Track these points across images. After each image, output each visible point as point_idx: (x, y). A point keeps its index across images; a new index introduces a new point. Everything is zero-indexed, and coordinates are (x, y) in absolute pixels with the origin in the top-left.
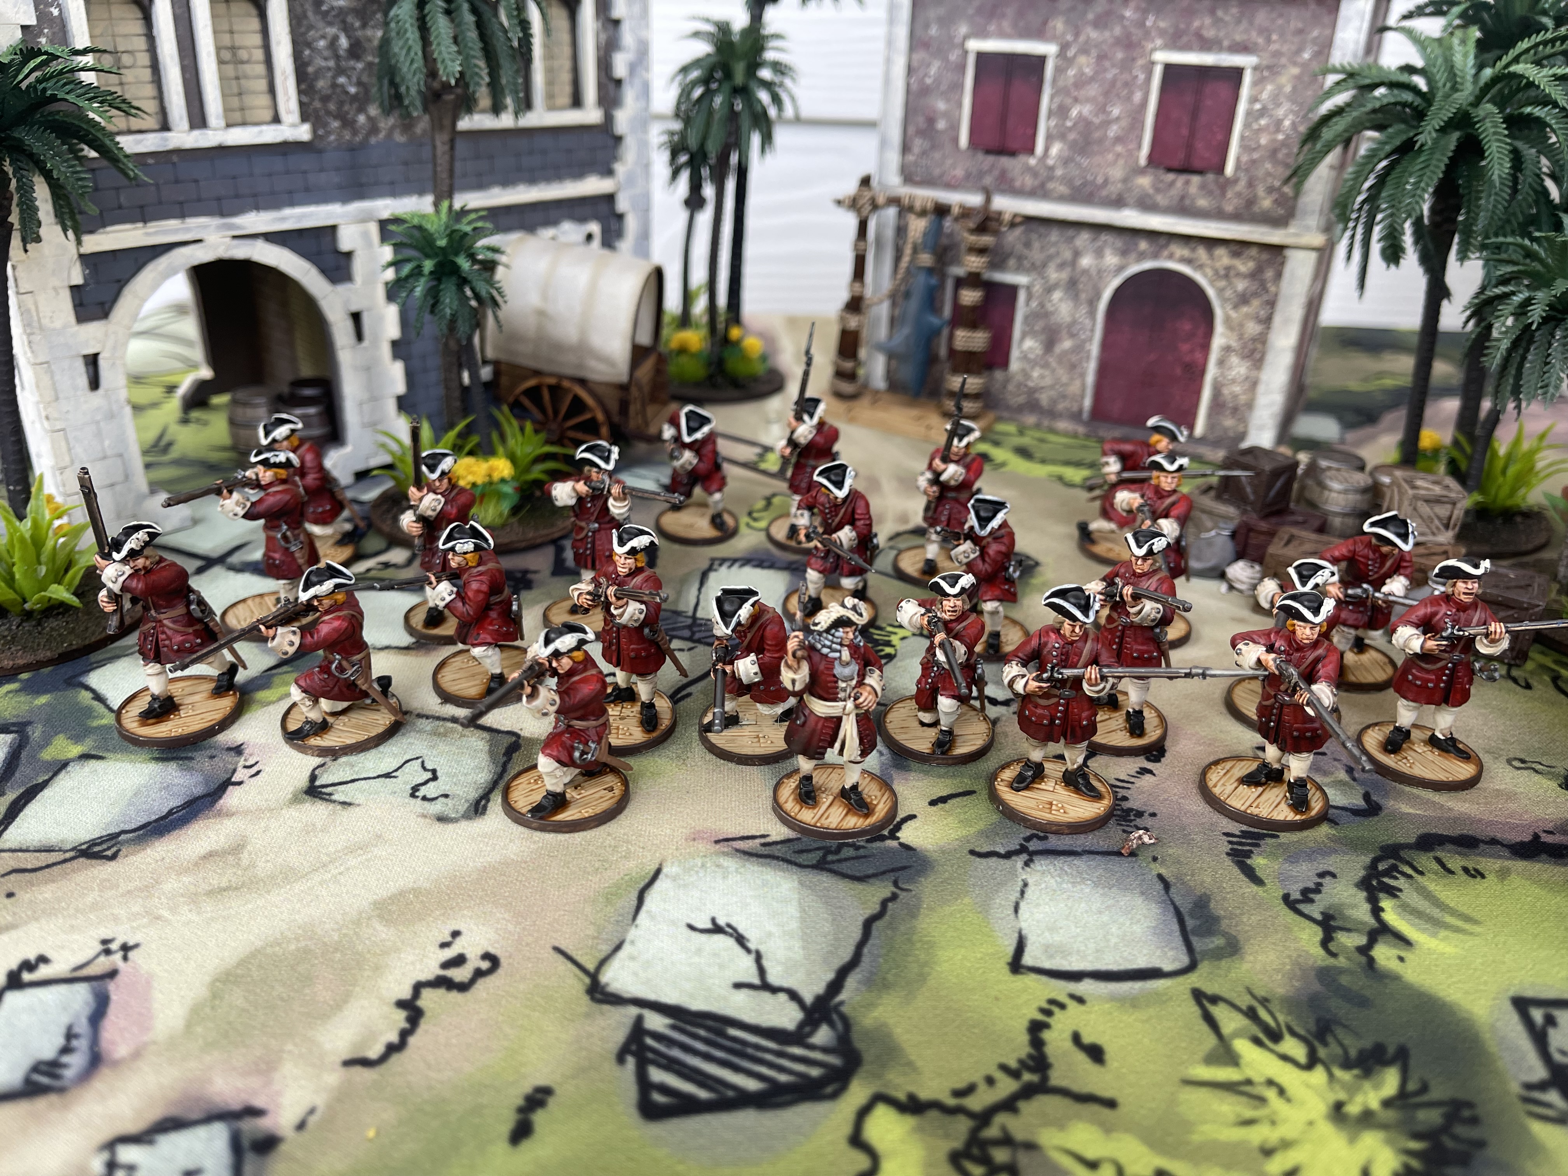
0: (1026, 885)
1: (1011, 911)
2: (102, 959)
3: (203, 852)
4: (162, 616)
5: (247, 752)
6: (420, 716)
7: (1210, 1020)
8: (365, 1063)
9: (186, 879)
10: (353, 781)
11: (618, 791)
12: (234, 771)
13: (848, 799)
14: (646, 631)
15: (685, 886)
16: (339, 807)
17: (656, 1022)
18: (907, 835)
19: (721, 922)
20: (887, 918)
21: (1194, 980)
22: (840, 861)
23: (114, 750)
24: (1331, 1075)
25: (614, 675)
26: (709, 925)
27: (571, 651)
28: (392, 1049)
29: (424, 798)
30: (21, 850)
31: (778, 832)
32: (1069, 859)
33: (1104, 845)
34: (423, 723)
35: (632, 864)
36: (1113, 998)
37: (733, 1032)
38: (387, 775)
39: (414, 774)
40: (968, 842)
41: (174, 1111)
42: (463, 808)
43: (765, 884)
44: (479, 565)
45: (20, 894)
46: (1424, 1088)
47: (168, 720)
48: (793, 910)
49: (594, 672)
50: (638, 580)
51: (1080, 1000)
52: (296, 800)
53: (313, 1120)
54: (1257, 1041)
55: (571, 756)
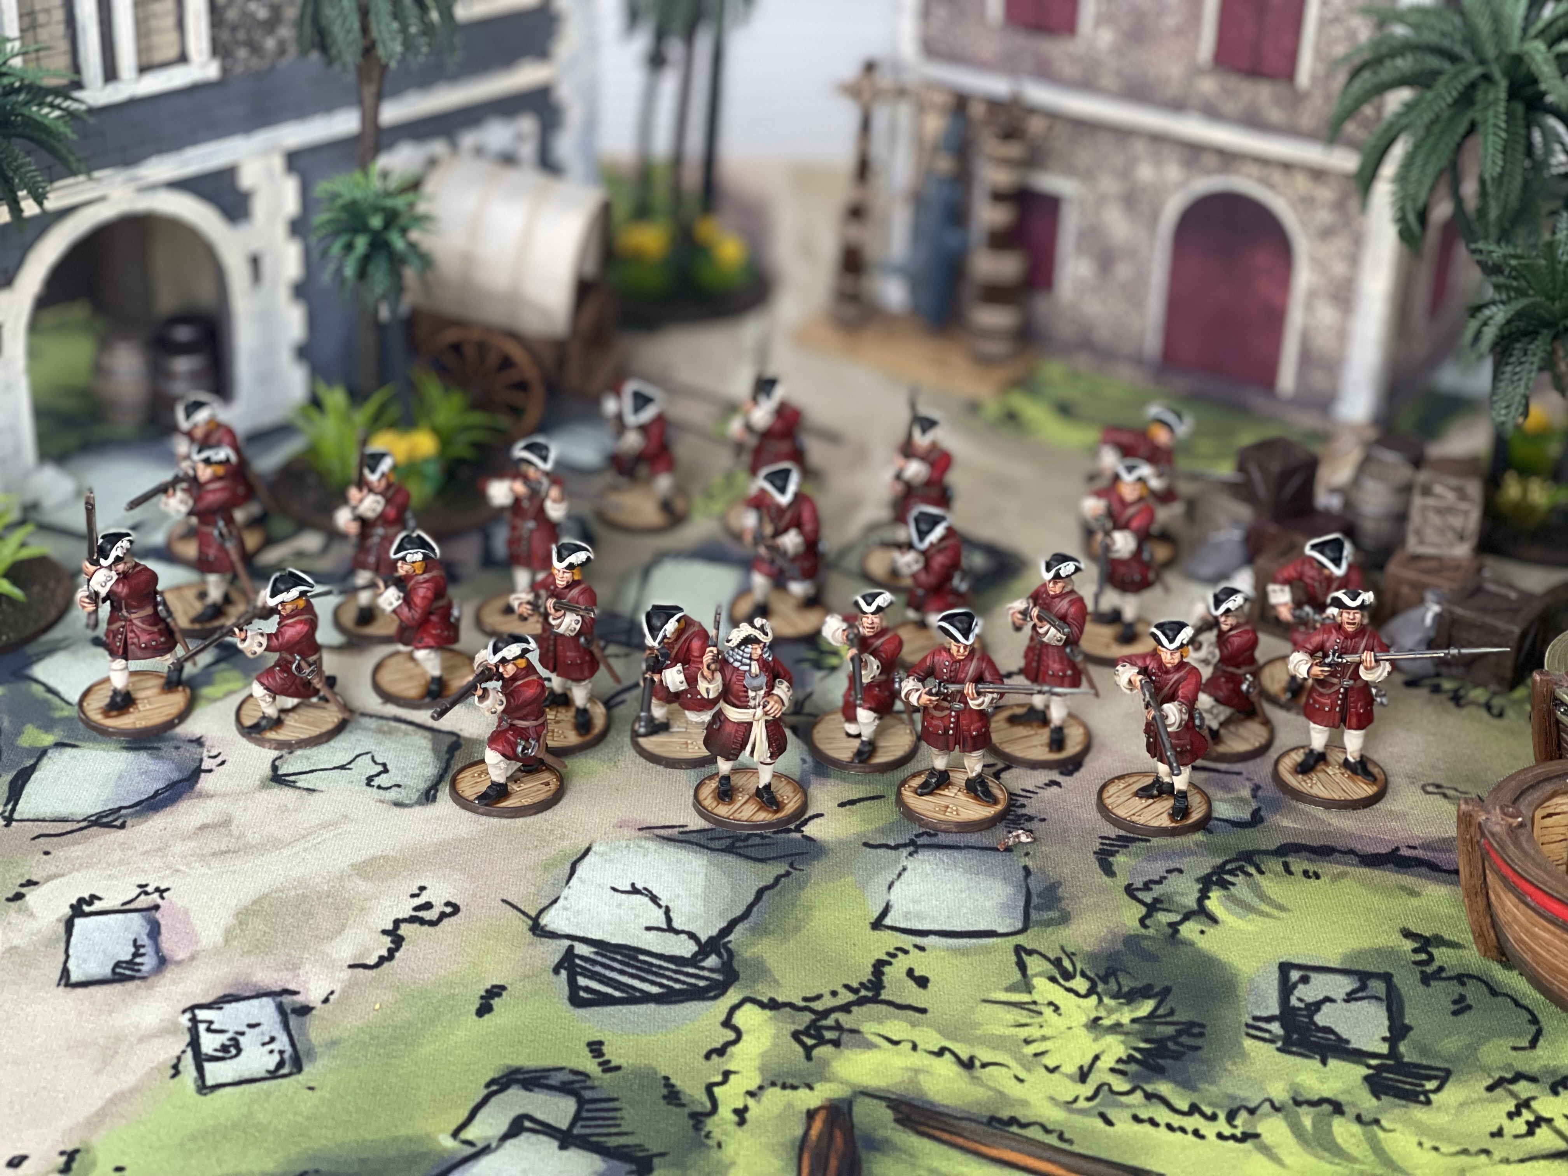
0: (904, 869)
1: (885, 888)
2: (143, 897)
3: (198, 825)
4: (133, 616)
5: (207, 744)
6: (363, 715)
7: (1022, 966)
8: (365, 966)
9: (192, 844)
10: (312, 771)
11: (553, 786)
12: (201, 760)
13: (762, 797)
14: (582, 640)
15: (611, 861)
16: (304, 792)
17: (581, 949)
18: (810, 830)
19: (639, 886)
20: (778, 887)
21: (1020, 940)
22: (747, 846)
23: (85, 740)
24: (1100, 1000)
25: (549, 680)
26: (629, 888)
27: (515, 659)
28: (382, 960)
29: (379, 787)
30: (38, 820)
31: (696, 823)
32: (949, 852)
33: (986, 842)
34: (365, 721)
35: (566, 843)
36: (948, 949)
37: (642, 957)
38: (342, 767)
39: (367, 768)
40: (865, 836)
41: (232, 991)
42: (415, 797)
43: (679, 861)
44: (424, 572)
45: (54, 853)
46: (1172, 1012)
47: (128, 713)
48: (701, 879)
49: (535, 677)
50: (575, 592)
51: (922, 949)
52: (263, 786)
53: (332, 998)
54: (1053, 979)
55: (514, 750)
